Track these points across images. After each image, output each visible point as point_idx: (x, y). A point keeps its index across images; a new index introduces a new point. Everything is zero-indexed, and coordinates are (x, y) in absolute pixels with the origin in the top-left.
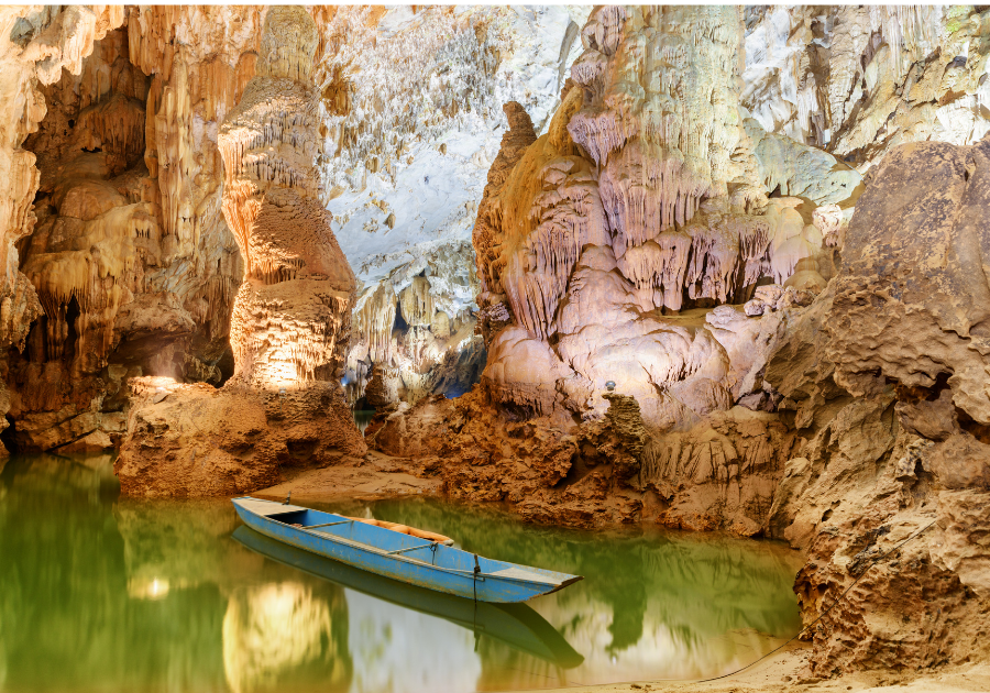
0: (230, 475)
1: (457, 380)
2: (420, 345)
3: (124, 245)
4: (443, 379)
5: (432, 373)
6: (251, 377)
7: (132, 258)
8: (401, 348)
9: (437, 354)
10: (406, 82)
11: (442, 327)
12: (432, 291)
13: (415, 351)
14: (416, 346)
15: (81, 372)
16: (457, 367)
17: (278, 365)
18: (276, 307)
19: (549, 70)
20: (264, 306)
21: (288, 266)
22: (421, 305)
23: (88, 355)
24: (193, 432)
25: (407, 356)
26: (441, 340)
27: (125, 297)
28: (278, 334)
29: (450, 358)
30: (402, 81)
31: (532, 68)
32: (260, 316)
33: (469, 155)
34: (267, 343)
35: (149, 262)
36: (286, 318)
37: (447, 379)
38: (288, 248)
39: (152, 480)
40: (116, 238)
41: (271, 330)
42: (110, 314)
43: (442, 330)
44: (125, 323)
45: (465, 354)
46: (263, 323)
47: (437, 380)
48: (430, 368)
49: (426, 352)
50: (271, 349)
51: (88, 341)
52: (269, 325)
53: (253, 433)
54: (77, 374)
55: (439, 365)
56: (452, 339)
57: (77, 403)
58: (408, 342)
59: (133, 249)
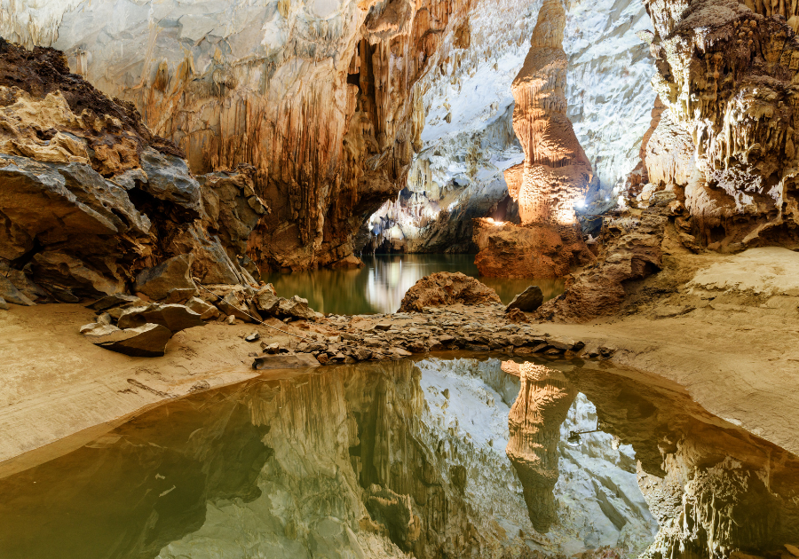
0: (553, 268)
1: (449, 232)
2: (419, 206)
3: (358, 139)
4: (437, 231)
5: (428, 227)
6: (549, 218)
7: (364, 148)
8: (405, 209)
9: (432, 213)
10: (503, 25)
11: (434, 193)
12: (432, 167)
13: (416, 211)
14: (416, 208)
15: (338, 219)
16: (449, 223)
17: (564, 211)
18: (564, 180)
19: (602, 14)
20: (557, 180)
21: (569, 158)
22: (423, 178)
23: (342, 209)
24: (528, 246)
25: (410, 214)
26: (434, 203)
27: (360, 173)
28: (565, 195)
29: (443, 215)
30: (501, 23)
31: (589, 14)
32: (554, 185)
33: (508, 70)
34: (557, 200)
35: (372, 150)
36: (570, 186)
37: (441, 231)
38: (569, 148)
39: (511, 270)
40: (352, 135)
41: (561, 193)
42: (354, 183)
43: (435, 195)
44: (364, 188)
45: (455, 213)
46: (556, 189)
47: (433, 232)
48: (428, 224)
49: (423, 212)
50: (559, 203)
51: (341, 199)
52: (559, 190)
53: (558, 246)
54: (336, 220)
55: (434, 221)
56: (442, 202)
57: (340, 237)
58: (410, 205)
59: (363, 142)
